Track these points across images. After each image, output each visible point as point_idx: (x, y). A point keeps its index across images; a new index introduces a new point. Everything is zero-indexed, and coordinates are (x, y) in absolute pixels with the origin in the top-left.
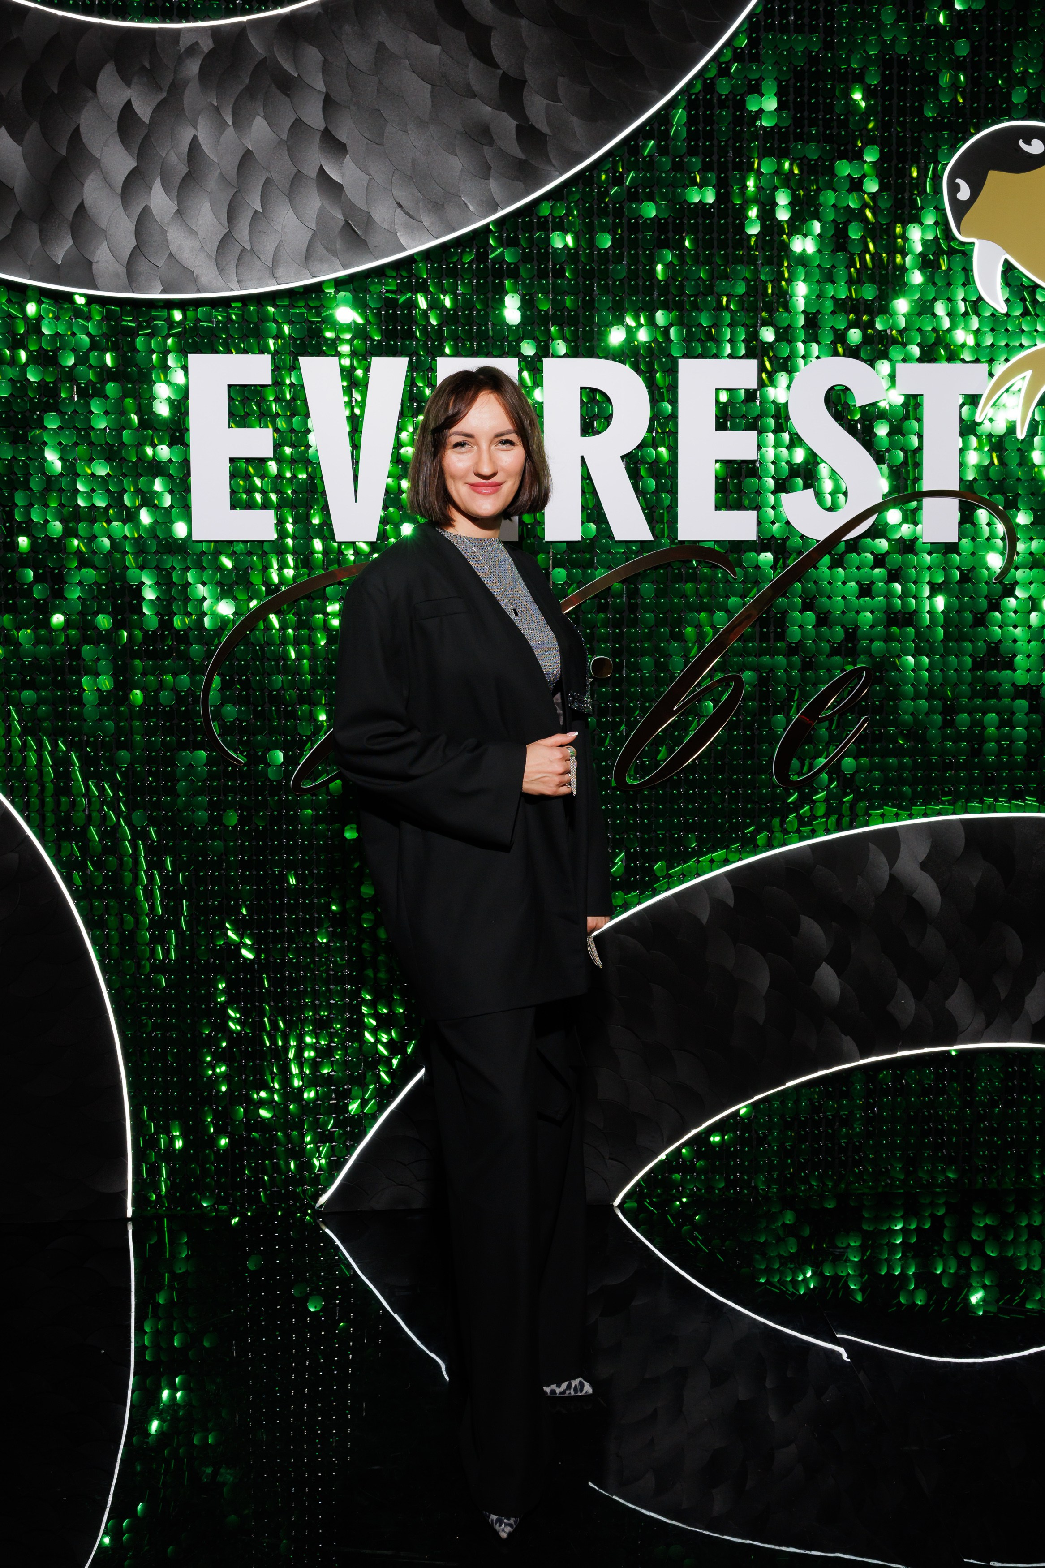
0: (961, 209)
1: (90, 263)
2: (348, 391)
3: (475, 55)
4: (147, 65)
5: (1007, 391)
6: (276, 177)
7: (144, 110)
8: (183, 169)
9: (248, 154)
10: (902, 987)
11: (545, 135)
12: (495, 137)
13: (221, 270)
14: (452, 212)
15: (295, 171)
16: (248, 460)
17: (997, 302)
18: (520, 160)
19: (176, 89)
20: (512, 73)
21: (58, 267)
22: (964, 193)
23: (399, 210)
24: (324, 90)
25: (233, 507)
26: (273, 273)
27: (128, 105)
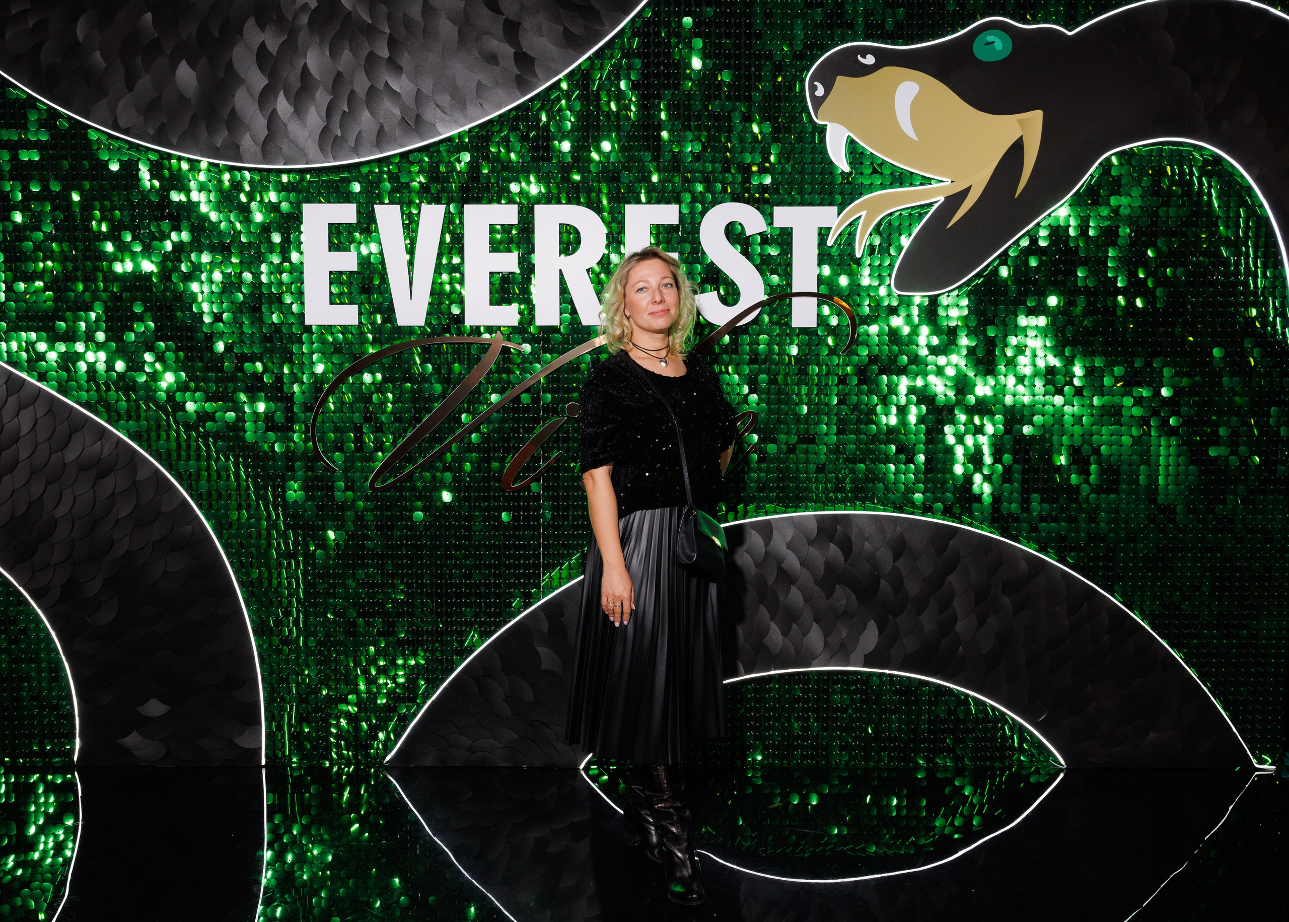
0: (818, 102)
1: (238, 146)
2: (406, 227)
3: (487, 5)
4: (275, 17)
5: (850, 224)
6: (356, 89)
7: (273, 46)
8: (298, 85)
9: (339, 75)
10: (774, 627)
11: (533, 59)
12: (500, 60)
13: (322, 149)
14: (471, 109)
15: (369, 84)
16: (341, 273)
17: (842, 163)
18: (517, 75)
19: (293, 34)
20: (511, 18)
21: (217, 149)
22: (820, 92)
23: (437, 109)
24: (388, 31)
25: (331, 303)
26: (356, 151)
27: (263, 43)
